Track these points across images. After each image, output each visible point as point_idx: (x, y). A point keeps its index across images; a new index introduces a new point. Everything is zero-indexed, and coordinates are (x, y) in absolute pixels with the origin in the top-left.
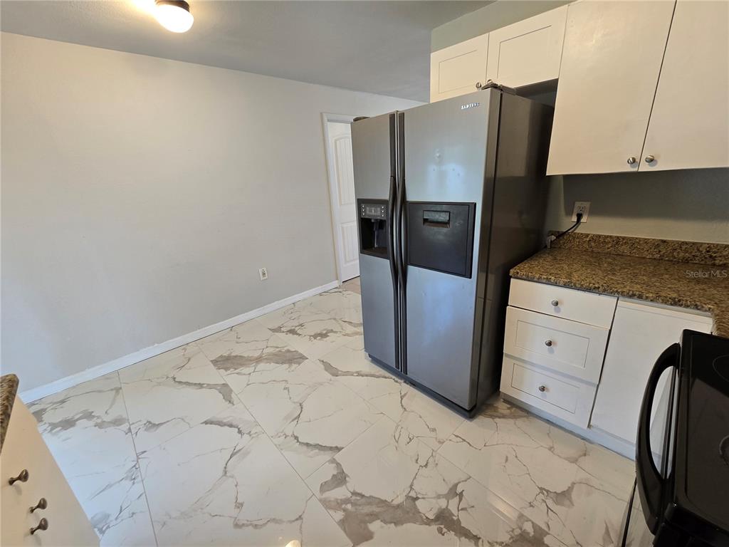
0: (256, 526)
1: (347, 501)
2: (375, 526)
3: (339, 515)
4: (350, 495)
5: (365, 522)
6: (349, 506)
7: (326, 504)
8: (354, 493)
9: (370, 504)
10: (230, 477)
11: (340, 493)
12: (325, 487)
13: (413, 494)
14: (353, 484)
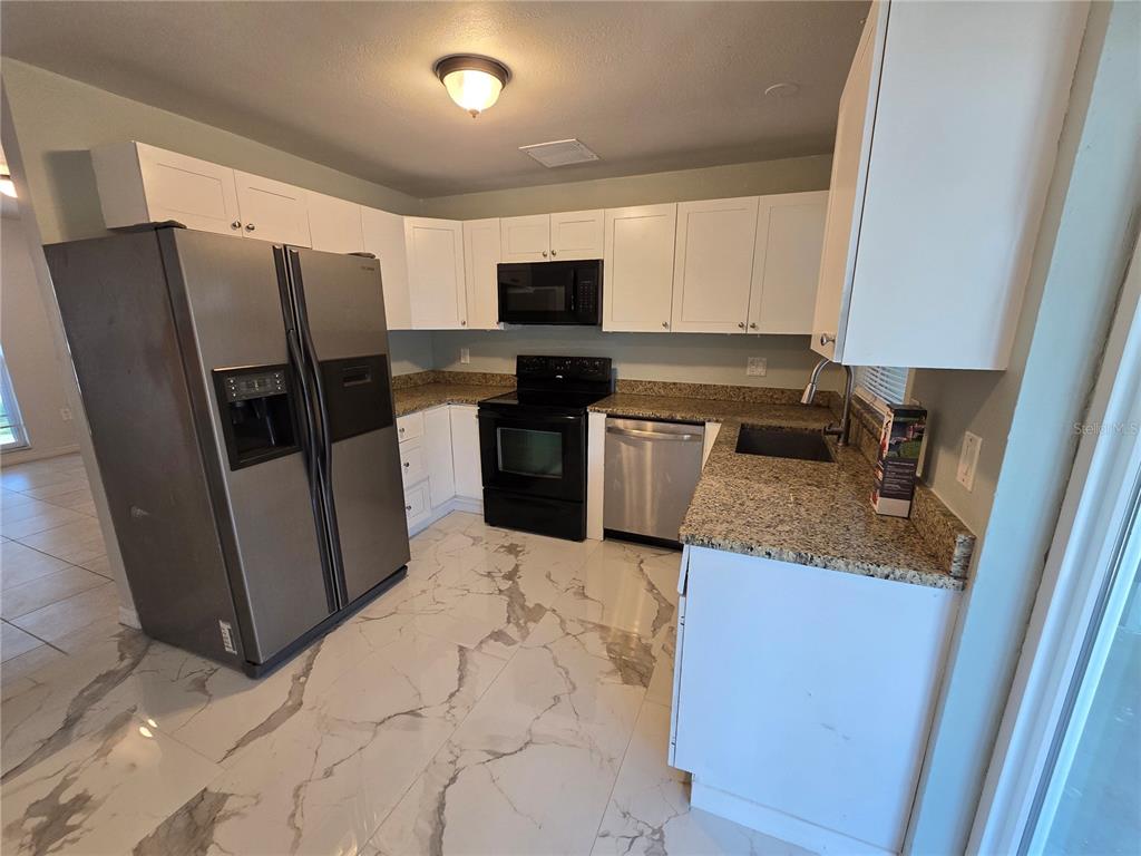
0: (567, 673)
1: (518, 625)
2: (530, 604)
3: (531, 625)
4: (511, 625)
5: (530, 610)
6: (521, 622)
7: (525, 634)
8: (509, 622)
9: (514, 611)
10: (531, 734)
11: (512, 631)
12: (510, 642)
13: (497, 592)
14: (500, 624)
